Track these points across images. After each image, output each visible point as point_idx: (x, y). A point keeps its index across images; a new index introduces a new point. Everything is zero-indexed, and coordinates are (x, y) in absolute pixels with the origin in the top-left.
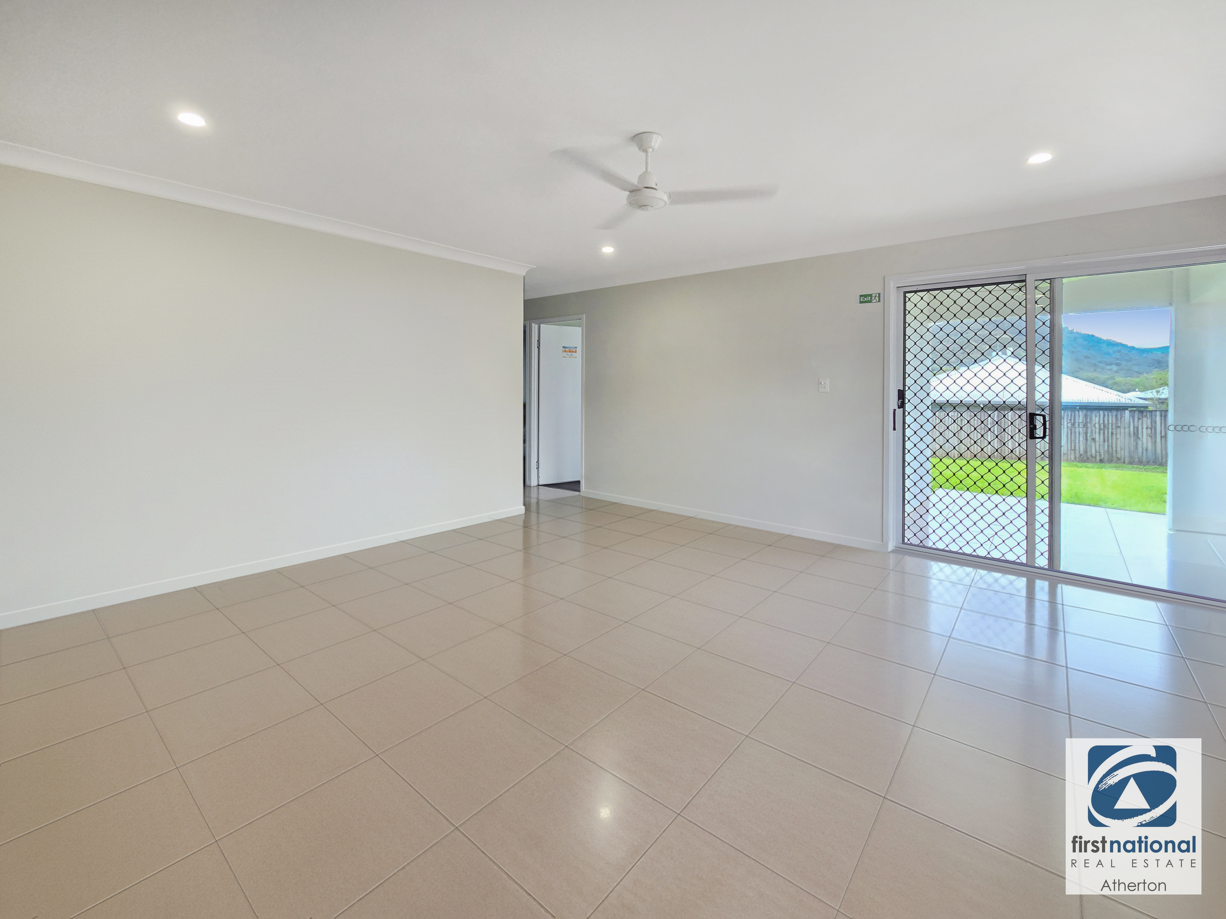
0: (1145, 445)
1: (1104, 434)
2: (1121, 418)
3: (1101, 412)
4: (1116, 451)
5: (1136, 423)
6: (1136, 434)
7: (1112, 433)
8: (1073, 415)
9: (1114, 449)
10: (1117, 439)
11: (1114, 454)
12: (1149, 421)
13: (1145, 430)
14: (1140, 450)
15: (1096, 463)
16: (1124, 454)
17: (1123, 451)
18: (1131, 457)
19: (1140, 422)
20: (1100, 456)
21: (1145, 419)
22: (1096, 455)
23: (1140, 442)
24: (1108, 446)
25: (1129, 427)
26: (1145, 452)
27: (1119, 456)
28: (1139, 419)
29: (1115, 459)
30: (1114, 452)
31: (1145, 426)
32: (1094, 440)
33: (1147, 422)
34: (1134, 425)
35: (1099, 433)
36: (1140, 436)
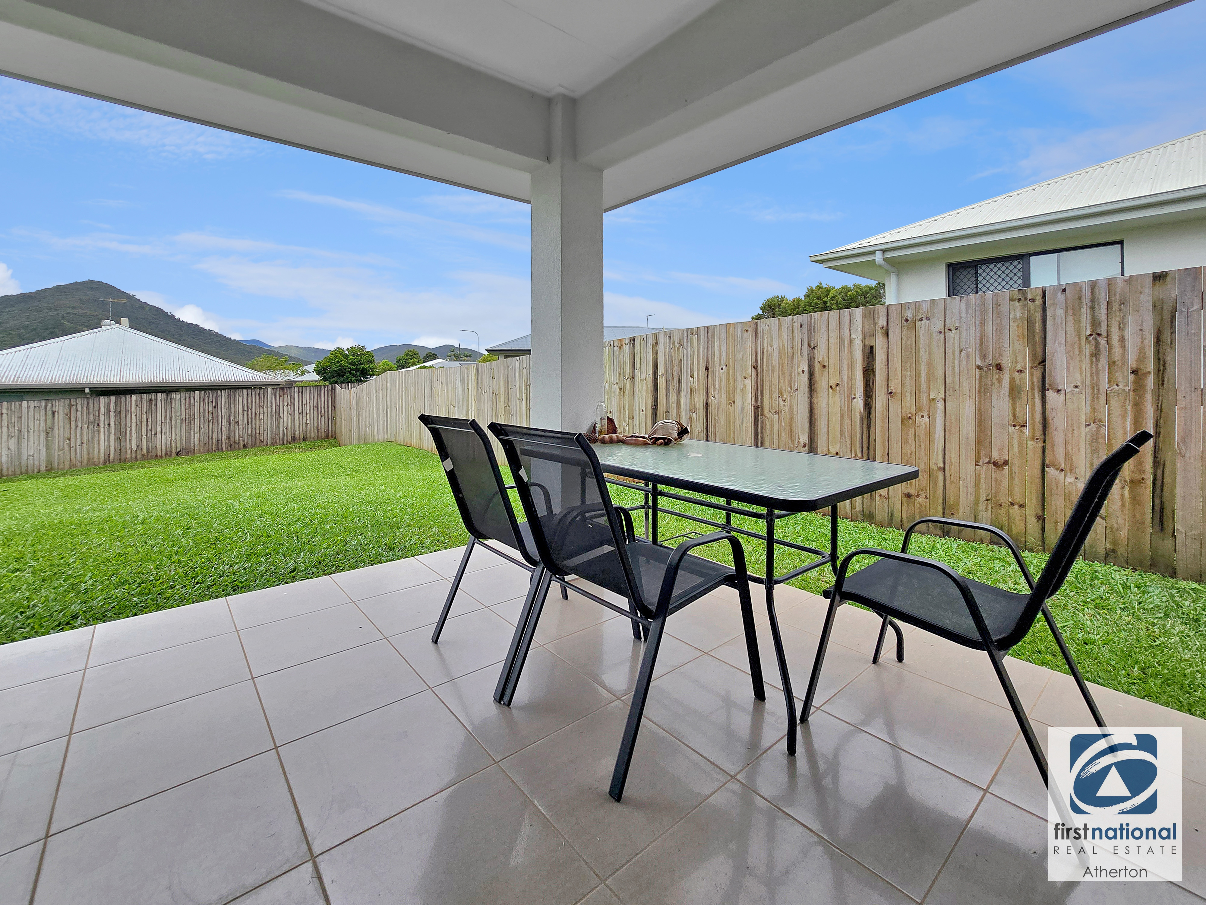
0: (285, 424)
1: (247, 415)
2: (264, 396)
3: (245, 391)
4: (259, 433)
5: (278, 401)
6: (278, 413)
7: (256, 414)
8: (215, 395)
9: (258, 432)
10: (260, 420)
11: (258, 437)
12: (289, 398)
13: (285, 408)
14: (281, 429)
15: (240, 449)
16: (267, 436)
17: (265, 433)
18: (273, 439)
19: (281, 398)
20: (243, 441)
21: (285, 396)
22: (239, 440)
23: (281, 421)
24: (252, 429)
25: (272, 406)
26: (285, 431)
27: (262, 439)
28: (280, 396)
29: (258, 442)
30: (258, 434)
31: (285, 404)
32: (237, 423)
33: (287, 399)
34: (276, 403)
35: (243, 415)
36: (281, 415)
